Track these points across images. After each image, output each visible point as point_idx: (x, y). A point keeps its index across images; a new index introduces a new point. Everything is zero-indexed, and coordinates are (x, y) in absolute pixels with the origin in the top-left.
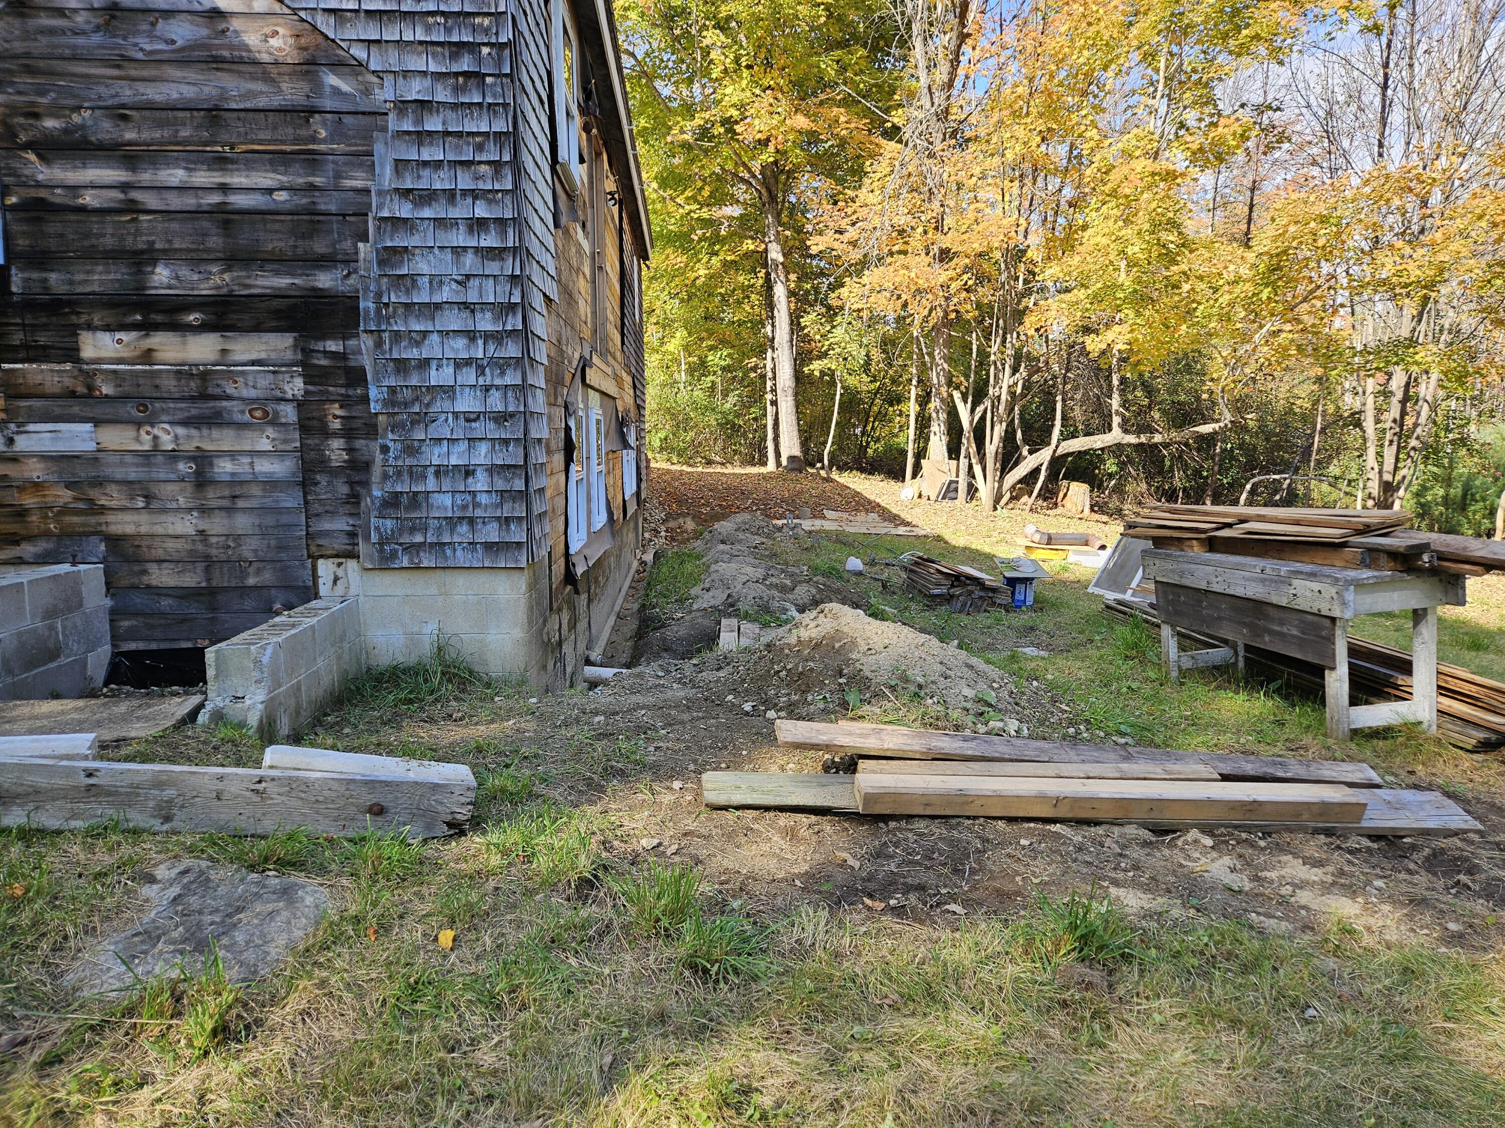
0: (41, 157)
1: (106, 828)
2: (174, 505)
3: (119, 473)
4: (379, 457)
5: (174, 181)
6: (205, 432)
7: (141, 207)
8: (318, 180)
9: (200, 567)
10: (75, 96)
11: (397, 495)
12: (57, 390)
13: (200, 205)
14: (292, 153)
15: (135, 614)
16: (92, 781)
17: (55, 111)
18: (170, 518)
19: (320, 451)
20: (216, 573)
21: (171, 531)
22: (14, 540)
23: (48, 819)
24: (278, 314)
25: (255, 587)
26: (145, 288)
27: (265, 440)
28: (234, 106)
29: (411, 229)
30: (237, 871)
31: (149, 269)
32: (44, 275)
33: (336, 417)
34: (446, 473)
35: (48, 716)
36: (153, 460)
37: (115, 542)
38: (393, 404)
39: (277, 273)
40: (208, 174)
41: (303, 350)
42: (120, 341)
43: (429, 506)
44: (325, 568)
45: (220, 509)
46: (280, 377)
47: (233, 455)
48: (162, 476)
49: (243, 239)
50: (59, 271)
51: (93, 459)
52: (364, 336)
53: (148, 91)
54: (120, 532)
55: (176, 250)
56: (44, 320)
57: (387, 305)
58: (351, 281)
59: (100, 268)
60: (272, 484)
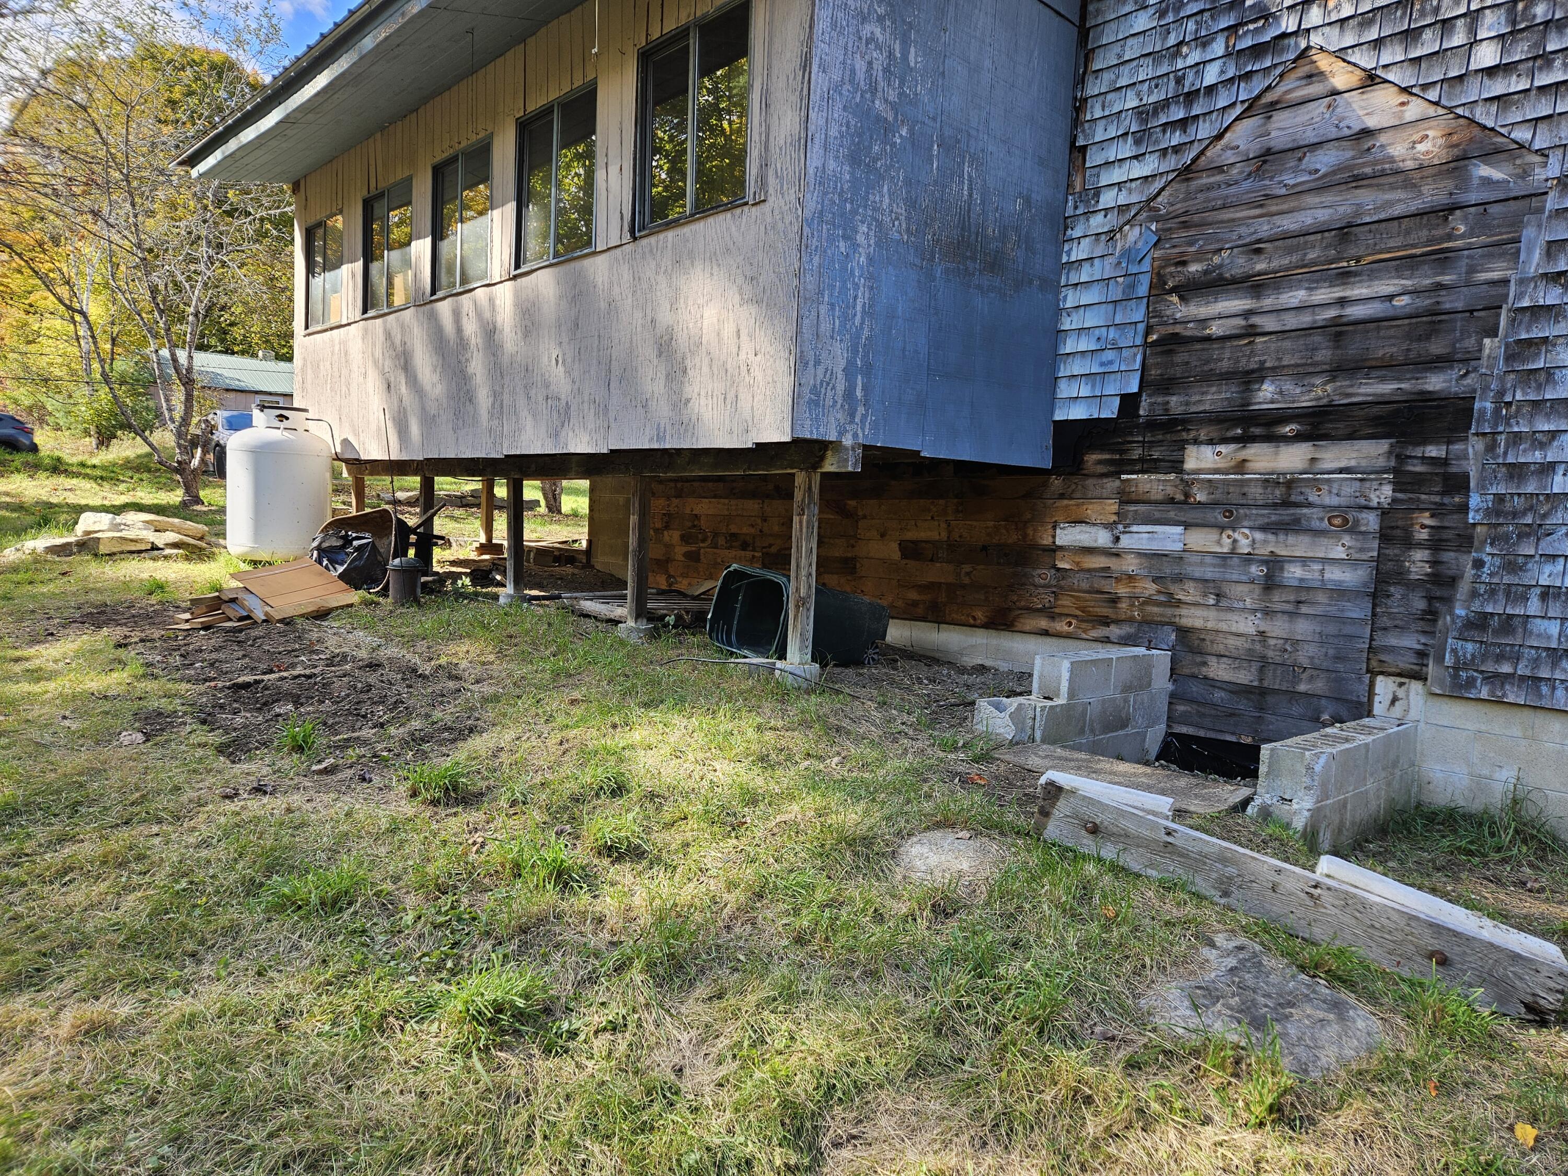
0: (1182, 298)
1: (1175, 884)
2: (1241, 605)
3: (1198, 572)
4: (1469, 572)
5: (1294, 302)
6: (1282, 537)
7: (1259, 330)
8: (1446, 279)
9: (1255, 666)
10: (1218, 241)
11: (1486, 616)
12: (1160, 497)
13: (1315, 321)
14: (1421, 255)
15: (1192, 701)
16: (1170, 839)
17: (1200, 256)
18: (1234, 617)
19: (1399, 562)
20: (1269, 674)
21: (1234, 629)
22: (1106, 622)
23: (1132, 861)
24: (1376, 421)
25: (1306, 694)
26: (1249, 404)
27: (1340, 548)
28: (1368, 219)
29: (1556, 317)
30: (1288, 966)
31: (1257, 386)
32: (1167, 399)
33: (1423, 526)
34: (1557, 596)
35: (1124, 775)
36: (1229, 562)
37: (1184, 632)
38: (1498, 514)
39: (1383, 379)
40: (1328, 290)
41: (1398, 456)
42: (1219, 454)
43: (1527, 633)
44: (1384, 687)
45: (1283, 612)
46: (1367, 484)
47: (1304, 561)
48: (1235, 577)
49: (1353, 349)
50: (1179, 394)
51: (1178, 558)
52: (1473, 440)
53: (1285, 222)
54: (1189, 625)
55: (1284, 367)
56: (1160, 437)
57: (1509, 404)
58: (1468, 381)
59: (1214, 389)
60: (1340, 592)
